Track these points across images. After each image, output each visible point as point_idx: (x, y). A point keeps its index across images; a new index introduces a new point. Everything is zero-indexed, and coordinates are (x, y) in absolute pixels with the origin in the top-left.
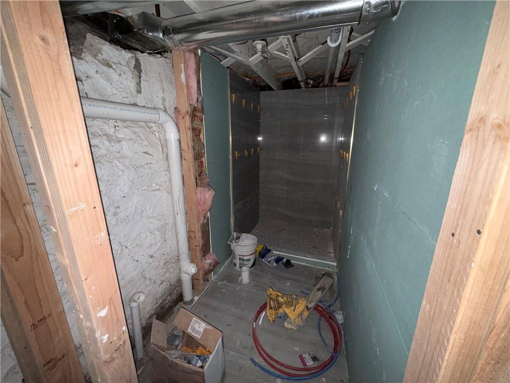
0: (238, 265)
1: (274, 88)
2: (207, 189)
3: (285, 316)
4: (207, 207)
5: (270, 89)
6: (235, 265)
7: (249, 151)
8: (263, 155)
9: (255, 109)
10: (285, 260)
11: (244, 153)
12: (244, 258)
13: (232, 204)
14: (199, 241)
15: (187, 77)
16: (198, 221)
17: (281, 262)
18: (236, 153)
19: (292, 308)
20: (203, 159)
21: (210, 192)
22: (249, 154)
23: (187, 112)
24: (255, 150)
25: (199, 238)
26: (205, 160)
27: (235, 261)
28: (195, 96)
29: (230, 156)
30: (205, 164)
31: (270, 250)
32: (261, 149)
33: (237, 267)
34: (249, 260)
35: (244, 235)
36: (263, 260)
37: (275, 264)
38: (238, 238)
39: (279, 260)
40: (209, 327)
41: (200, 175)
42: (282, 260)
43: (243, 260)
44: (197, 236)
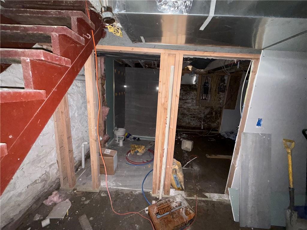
0: (117, 141)
1: (131, 66)
2: (106, 107)
3: (138, 152)
4: (106, 114)
5: (130, 66)
6: (116, 141)
7: (121, 93)
8: (126, 95)
9: (123, 74)
10: (137, 139)
11: (119, 94)
12: (120, 137)
13: (114, 115)
14: (103, 128)
15: (101, 65)
16: (103, 120)
17: (135, 139)
18: (116, 93)
19: (140, 148)
20: (104, 95)
21: (108, 108)
22: (121, 95)
23: (100, 78)
24: (123, 93)
25: (103, 126)
26: (105, 96)
27: (116, 139)
28: (103, 72)
29: (114, 95)
30: (105, 97)
31: (131, 135)
32: (126, 92)
33: (117, 142)
34: (122, 138)
35: (120, 129)
36: (128, 139)
37: (133, 140)
38: (117, 129)
39: (134, 138)
40: (112, 150)
41: (103, 101)
42: (136, 139)
43: (120, 138)
44: (102, 126)
